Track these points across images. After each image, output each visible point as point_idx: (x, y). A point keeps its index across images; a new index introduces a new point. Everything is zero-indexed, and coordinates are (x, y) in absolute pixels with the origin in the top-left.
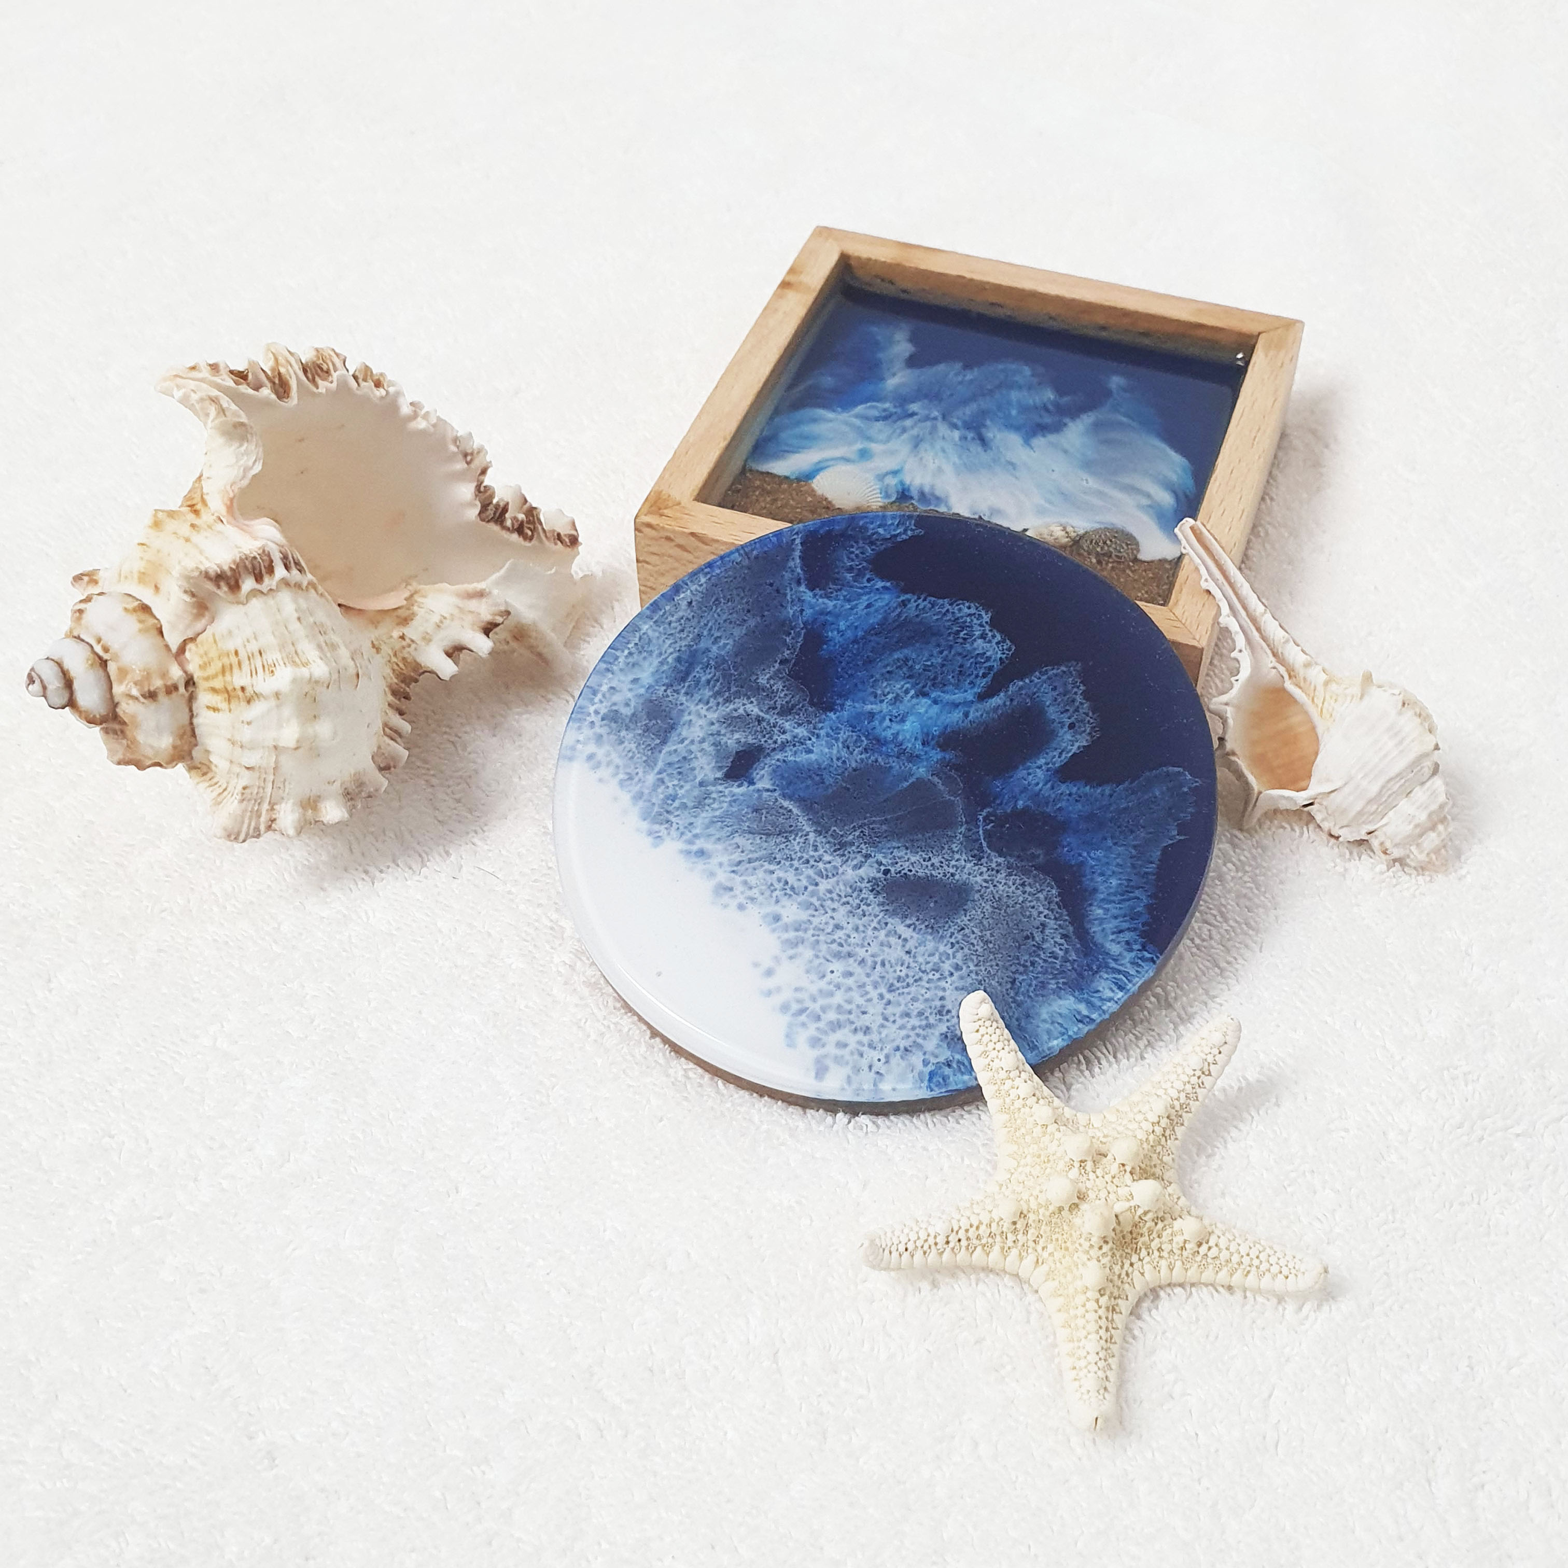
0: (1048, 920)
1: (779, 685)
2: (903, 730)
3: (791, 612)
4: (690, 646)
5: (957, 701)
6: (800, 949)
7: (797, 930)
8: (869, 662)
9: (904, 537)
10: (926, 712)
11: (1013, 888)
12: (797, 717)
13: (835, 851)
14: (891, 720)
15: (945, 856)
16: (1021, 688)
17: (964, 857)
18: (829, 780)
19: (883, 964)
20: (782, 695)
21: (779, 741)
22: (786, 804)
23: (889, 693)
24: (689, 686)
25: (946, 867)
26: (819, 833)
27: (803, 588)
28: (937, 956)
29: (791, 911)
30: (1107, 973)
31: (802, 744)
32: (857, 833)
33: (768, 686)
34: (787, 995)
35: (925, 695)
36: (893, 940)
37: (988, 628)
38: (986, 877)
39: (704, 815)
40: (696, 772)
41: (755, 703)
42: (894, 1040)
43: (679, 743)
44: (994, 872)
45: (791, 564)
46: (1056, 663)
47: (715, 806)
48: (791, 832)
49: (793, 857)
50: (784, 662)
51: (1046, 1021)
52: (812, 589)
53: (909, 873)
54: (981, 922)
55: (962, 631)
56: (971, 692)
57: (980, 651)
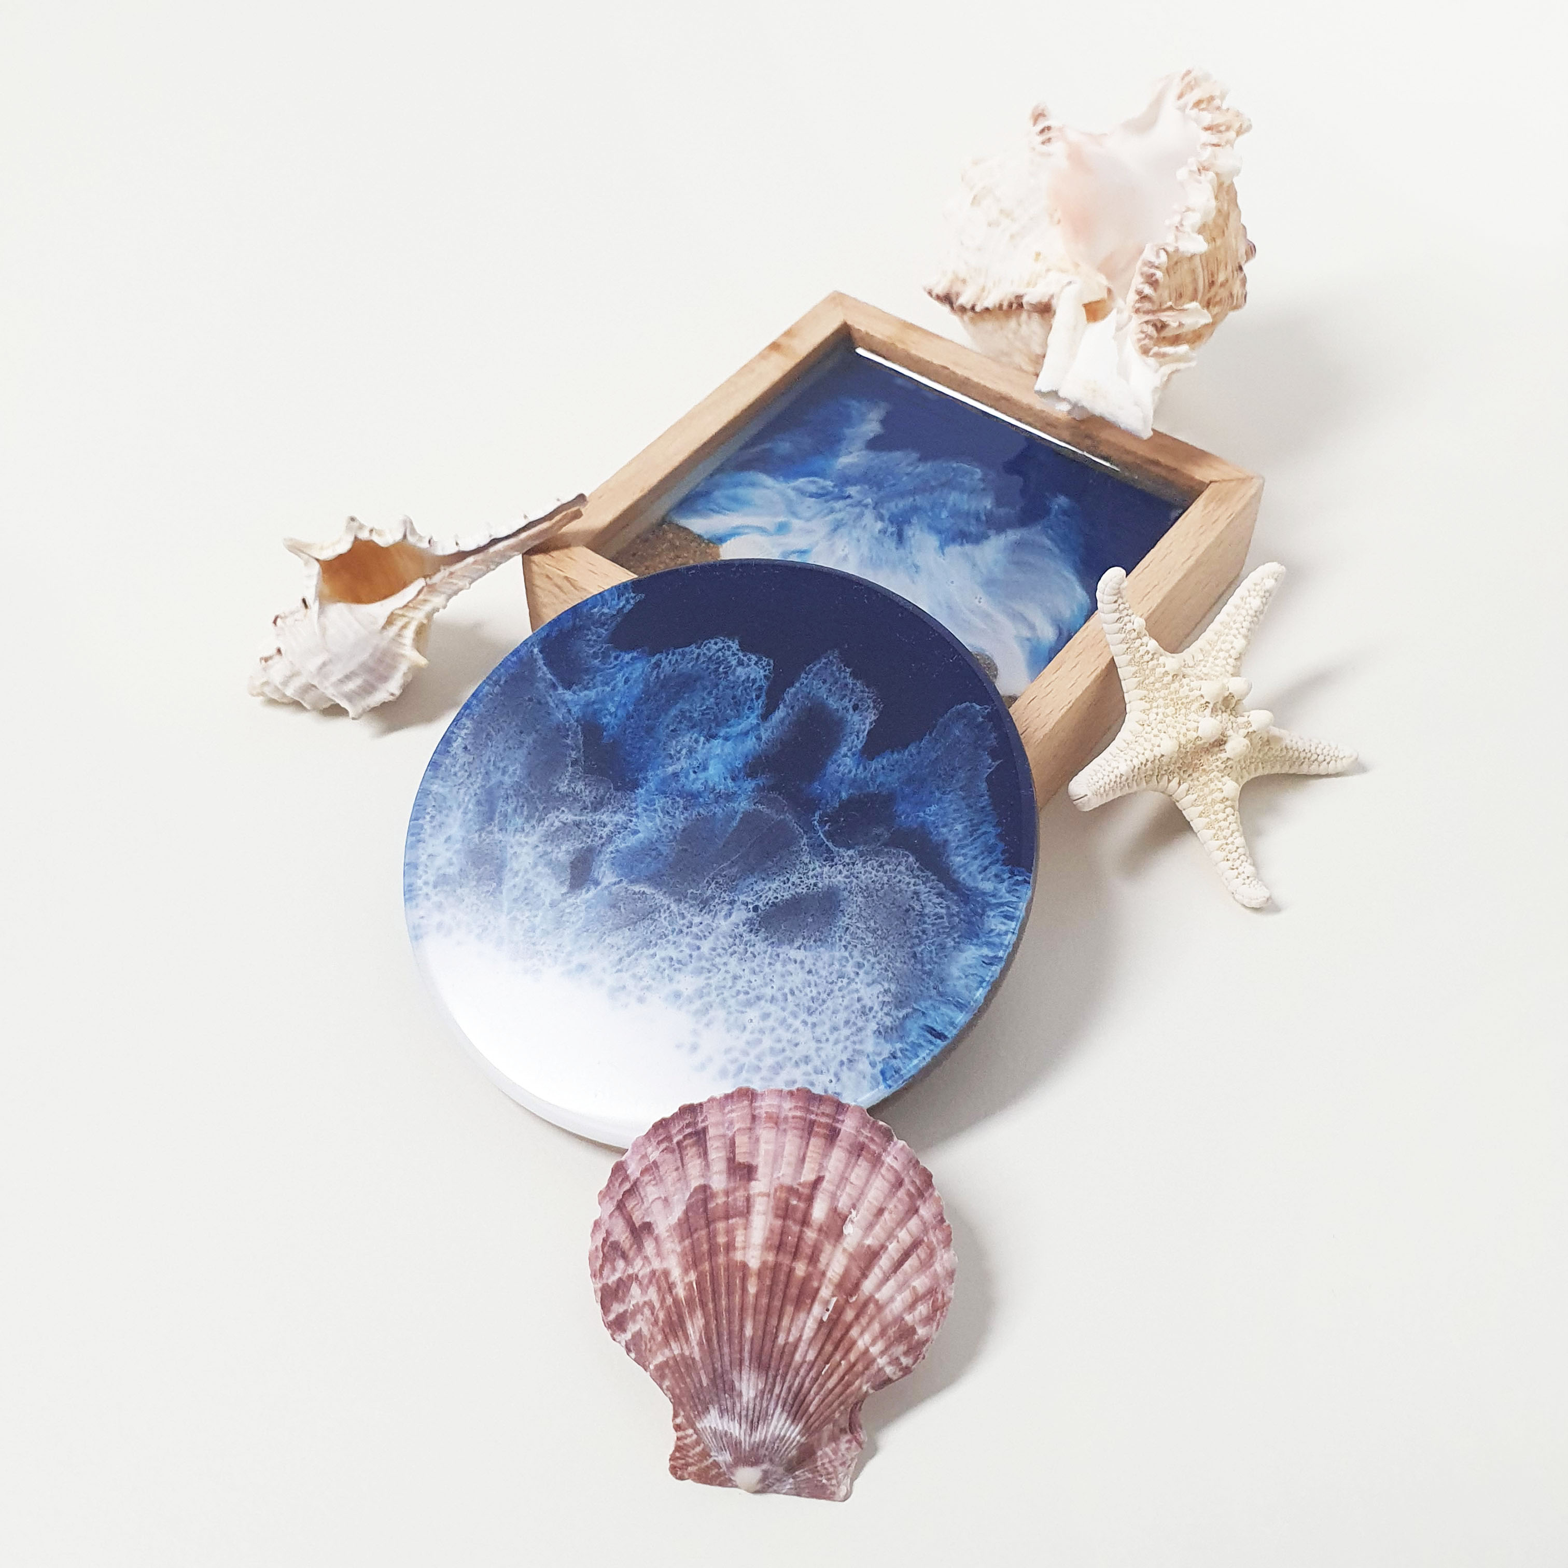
0: (917, 888)
1: (580, 786)
2: (711, 775)
3: (561, 717)
4: (483, 786)
5: (744, 731)
6: (712, 1013)
7: (701, 997)
8: (650, 730)
9: (629, 607)
10: (722, 750)
11: (874, 872)
12: (610, 806)
13: (701, 911)
14: (695, 772)
15: (801, 871)
16: (796, 694)
17: (817, 863)
18: (665, 850)
19: (792, 993)
20: (587, 793)
21: (604, 835)
22: (636, 888)
23: (681, 749)
24: (499, 822)
25: (806, 881)
26: (679, 901)
27: (560, 690)
28: (836, 963)
29: (687, 983)
30: (992, 910)
31: (626, 828)
32: (713, 886)
33: (571, 790)
34: (720, 1060)
35: (714, 737)
36: (791, 967)
37: (741, 654)
38: (845, 873)
39: (567, 931)
40: (542, 896)
41: (566, 810)
42: (835, 1057)
43: (514, 878)
44: (851, 866)
45: (540, 673)
46: (817, 657)
47: (574, 919)
48: (653, 912)
49: (666, 932)
50: (575, 763)
51: (960, 978)
52: (568, 687)
53: (776, 901)
54: (860, 915)
55: (719, 668)
56: (754, 715)
57: (744, 678)
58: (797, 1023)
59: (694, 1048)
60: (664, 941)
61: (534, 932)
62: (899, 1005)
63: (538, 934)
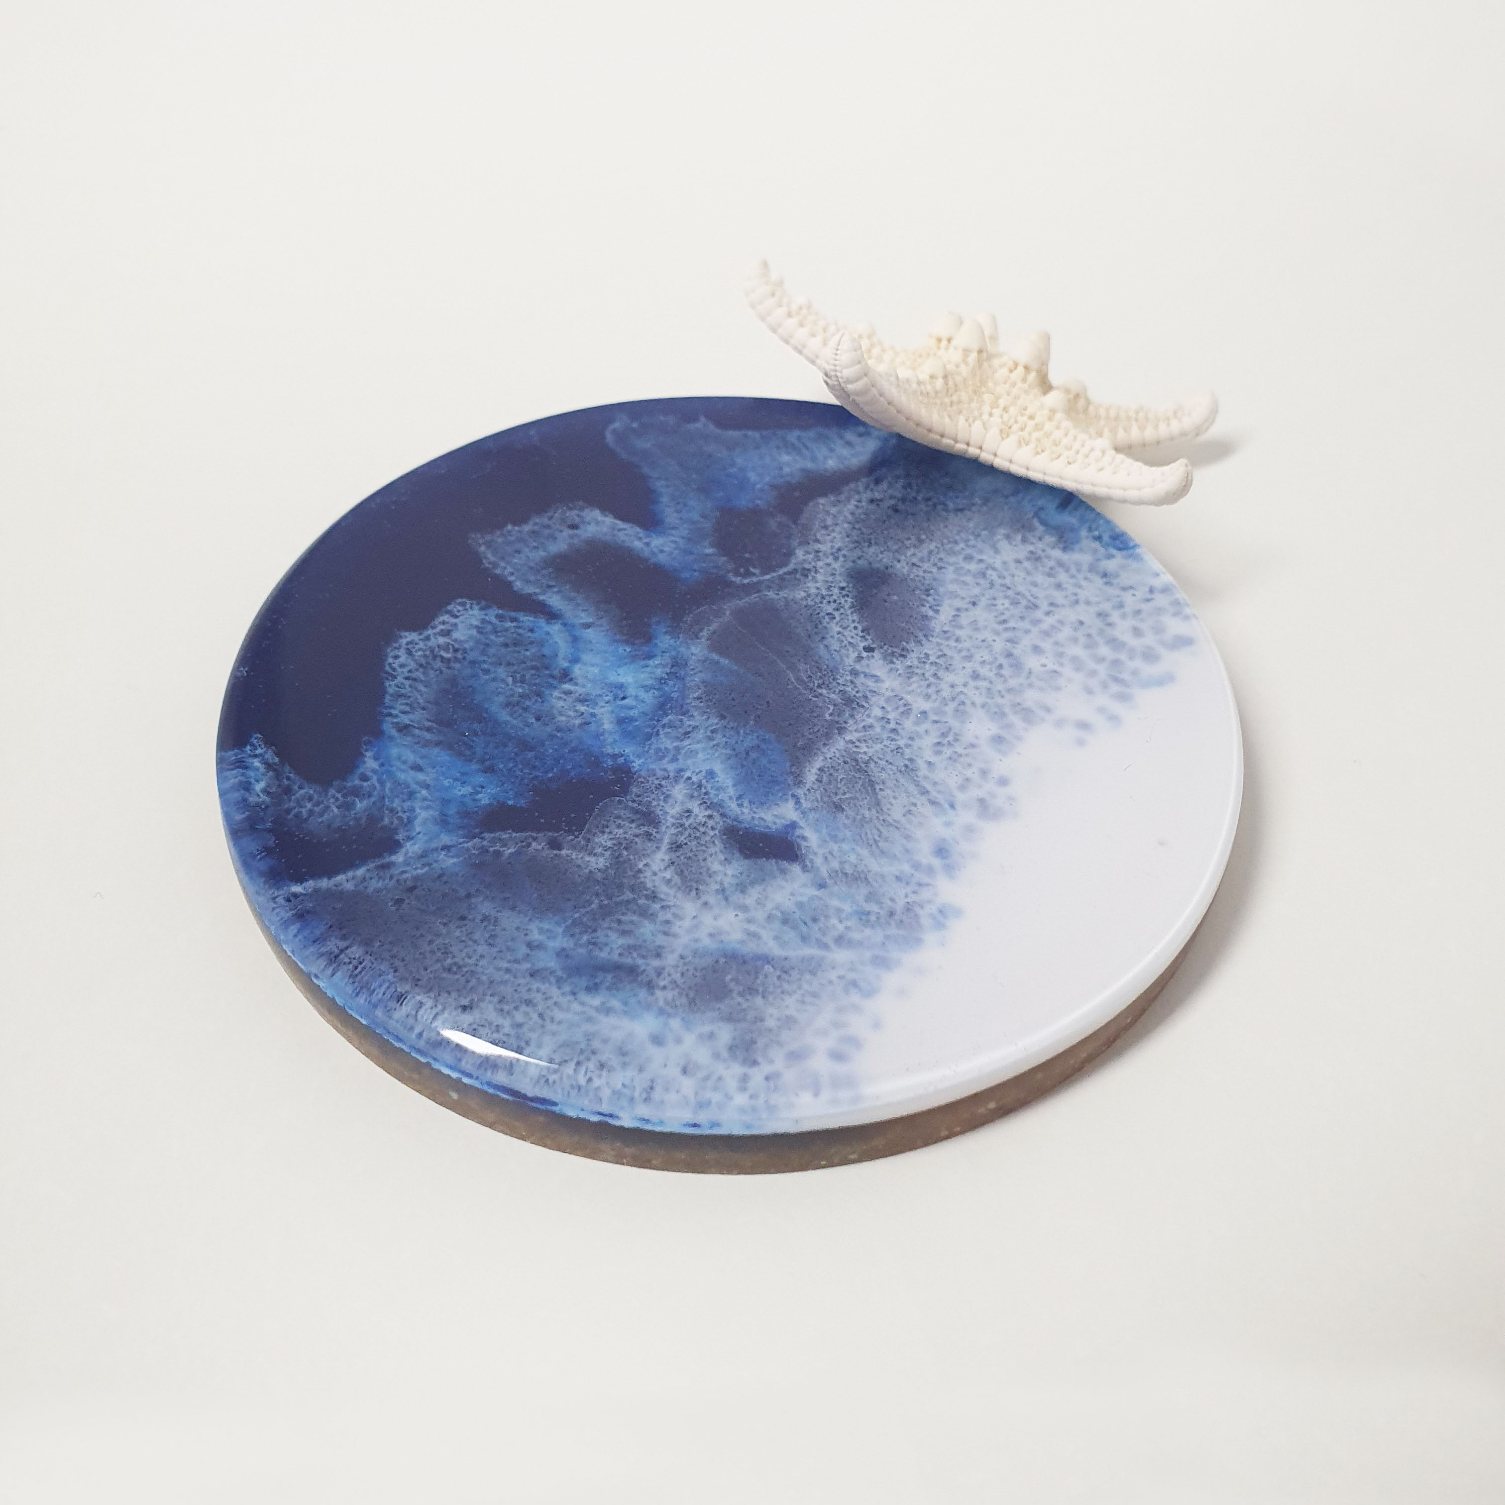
1: (603, 840)
2: (636, 682)
3: (450, 861)
4: (558, 981)
5: (570, 639)
6: (1029, 704)
7: (1003, 715)
8: (525, 745)
9: (268, 755)
10: (594, 666)
11: (833, 534)
12: (654, 803)
13: (862, 707)
14: (624, 698)
15: (817, 601)
16: (527, 582)
17: (810, 584)
18: (750, 741)
20: (620, 831)
21: (707, 813)
22: (810, 777)
23: (576, 711)
24: (644, 957)
25: (834, 596)
26: (841, 730)
27: (399, 858)
28: (963, 578)
29: (978, 728)
31: (700, 786)
32: (824, 691)
33: (607, 854)
34: (1104, 700)
35: (567, 673)
36: (964, 620)
38: (830, 560)
39: (874, 868)
40: (804, 899)
41: (648, 860)
42: (1100, 589)
43: (759, 938)
44: (820, 554)
45: (350, 886)
46: (474, 555)
47: (853, 858)
48: (856, 760)
49: (893, 747)
50: (555, 845)
52: (397, 846)
53: (860, 628)
54: (897, 552)
55: (442, 657)
56: (547, 628)
57: (474, 632)
58: (1050, 620)
59: (1084, 726)
60: (907, 751)
61: (868, 913)
62: (1027, 528)
63: (873, 907)
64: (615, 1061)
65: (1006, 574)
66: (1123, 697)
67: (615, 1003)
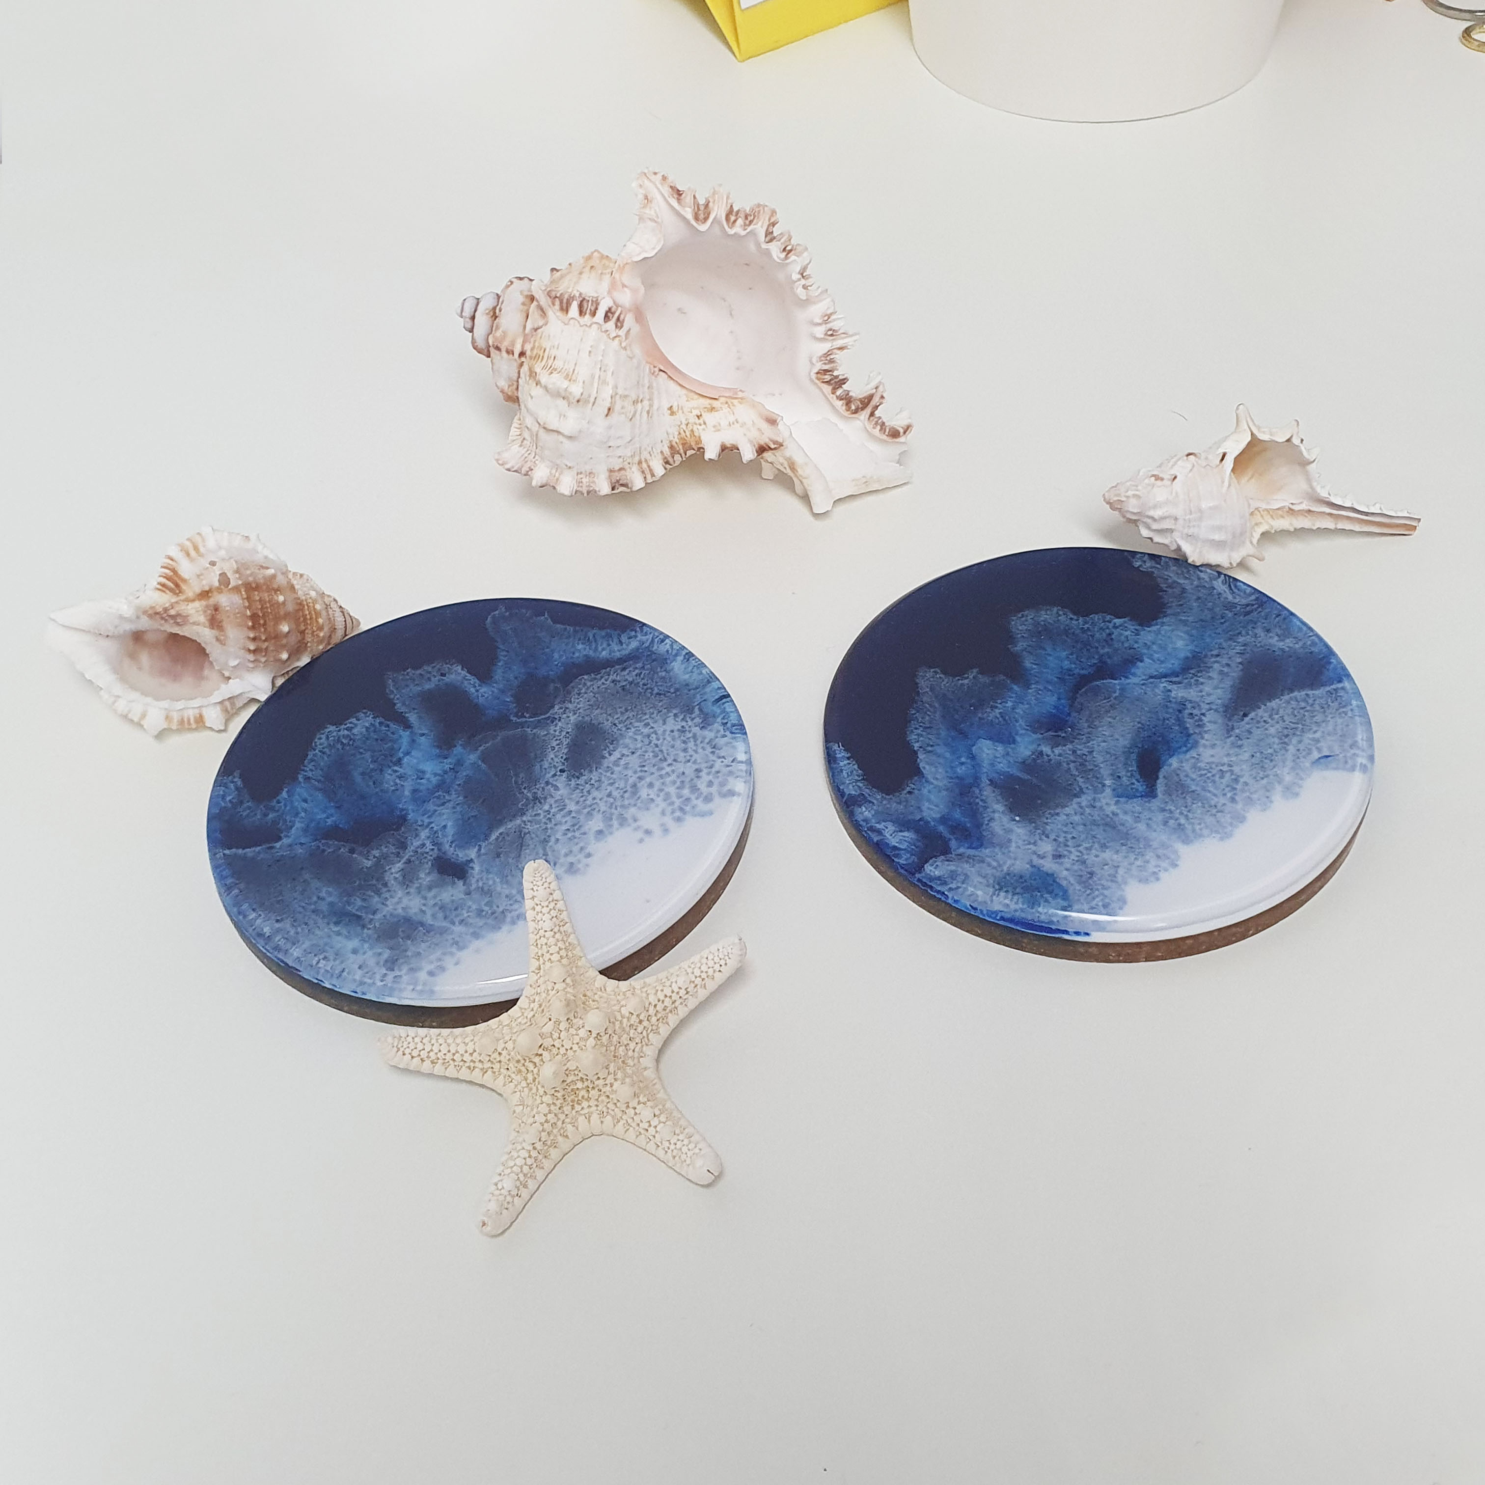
0: (610, 679)
1: (376, 853)
2: (432, 771)
3: (301, 851)
4: (324, 916)
5: (409, 740)
6: (628, 816)
7: (611, 819)
8: (363, 797)
9: (239, 783)
10: (416, 759)
11: (581, 699)
12: (409, 838)
13: (540, 803)
14: (421, 779)
15: (551, 738)
16: (403, 704)
17: (552, 728)
18: (474, 812)
19: (643, 766)
20: (386, 849)
21: (432, 847)
22: (493, 837)
23: (395, 782)
24: (367, 913)
25: (561, 737)
26: (523, 814)
27: (278, 845)
28: (636, 737)
29: (595, 824)
30: (653, 647)
31: (436, 832)
32: (525, 791)
33: (375, 860)
34: (668, 820)
35: (400, 760)
36: (622, 762)
37: (342, 727)
38: (570, 714)
39: (499, 889)
40: (456, 898)
41: (390, 867)
42: (706, 755)
43: (425, 914)
44: (567, 710)
45: (251, 855)
46: (384, 684)
47: (491, 882)
48: (521, 832)
49: (544, 828)
51: (690, 677)
52: (279, 839)
53: (564, 758)
54: (610, 715)
55: (342, 742)
56: (401, 732)
57: (364, 730)
58: (668, 769)
59: (648, 832)
60: (549, 831)
61: (483, 911)
62: (690, 711)
63: (486, 908)
64: (331, 958)
65: (661, 737)
66: (679, 820)
67: (345, 932)
